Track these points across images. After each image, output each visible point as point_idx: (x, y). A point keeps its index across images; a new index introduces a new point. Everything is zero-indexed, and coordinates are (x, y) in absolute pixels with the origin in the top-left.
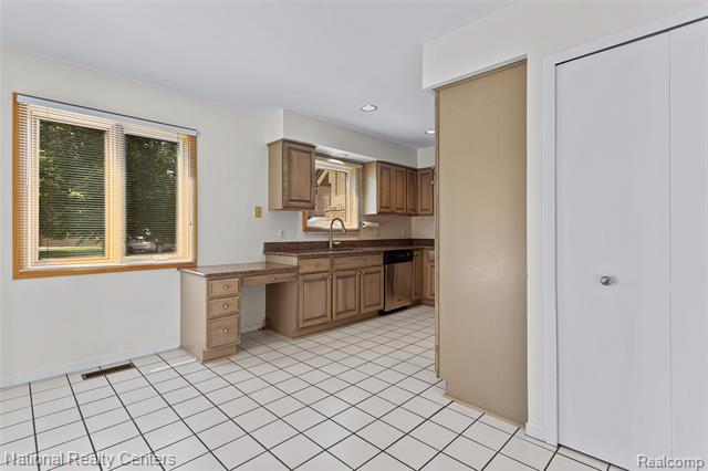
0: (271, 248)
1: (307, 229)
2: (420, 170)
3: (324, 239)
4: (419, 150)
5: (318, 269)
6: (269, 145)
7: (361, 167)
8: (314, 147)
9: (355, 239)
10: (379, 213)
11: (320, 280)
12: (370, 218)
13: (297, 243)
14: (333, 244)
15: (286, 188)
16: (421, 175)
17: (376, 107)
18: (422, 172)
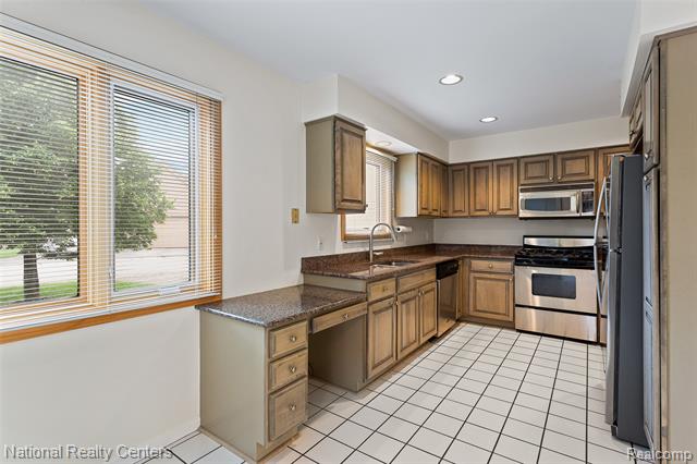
0: (311, 266)
1: (346, 238)
2: (452, 165)
3: (361, 250)
4: (451, 143)
5: (386, 294)
6: (307, 124)
7: (395, 159)
8: (364, 130)
9: (388, 247)
10: (420, 216)
11: (387, 308)
12: (405, 221)
13: (337, 256)
14: (374, 255)
15: (339, 183)
16: (453, 171)
17: (462, 79)
18: (454, 168)
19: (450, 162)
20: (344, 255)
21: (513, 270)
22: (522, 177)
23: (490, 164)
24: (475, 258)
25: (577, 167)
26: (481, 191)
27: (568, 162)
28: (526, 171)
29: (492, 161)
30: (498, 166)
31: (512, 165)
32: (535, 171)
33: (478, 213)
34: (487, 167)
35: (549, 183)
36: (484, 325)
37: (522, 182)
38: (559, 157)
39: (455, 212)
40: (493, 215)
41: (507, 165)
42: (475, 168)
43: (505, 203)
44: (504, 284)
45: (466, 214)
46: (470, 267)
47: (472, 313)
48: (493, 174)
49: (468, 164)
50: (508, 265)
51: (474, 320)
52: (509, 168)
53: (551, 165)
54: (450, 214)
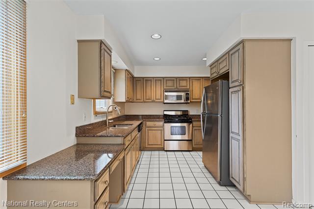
6: (79, 41)
8: (111, 52)
10: (126, 101)
13: (93, 124)
14: (109, 122)
15: (103, 80)
16: (136, 80)
17: (161, 37)
18: (137, 79)
19: (135, 76)
20: (95, 123)
21: (164, 125)
22: (165, 86)
23: (152, 79)
24: (148, 121)
25: (183, 83)
26: (148, 90)
27: (181, 81)
28: (166, 83)
29: (153, 78)
30: (156, 80)
31: (161, 80)
32: (170, 83)
33: (147, 101)
34: (151, 80)
35: (175, 89)
36: (151, 151)
37: (165, 88)
38: (178, 79)
39: (137, 99)
40: (153, 101)
41: (159, 80)
42: (146, 80)
43: (158, 96)
44: (160, 131)
45: (142, 101)
46: (146, 125)
47: (146, 146)
48: (153, 83)
49: (143, 78)
50: (161, 123)
51: (147, 149)
52: (160, 82)
53: (175, 82)
54: (135, 100)
